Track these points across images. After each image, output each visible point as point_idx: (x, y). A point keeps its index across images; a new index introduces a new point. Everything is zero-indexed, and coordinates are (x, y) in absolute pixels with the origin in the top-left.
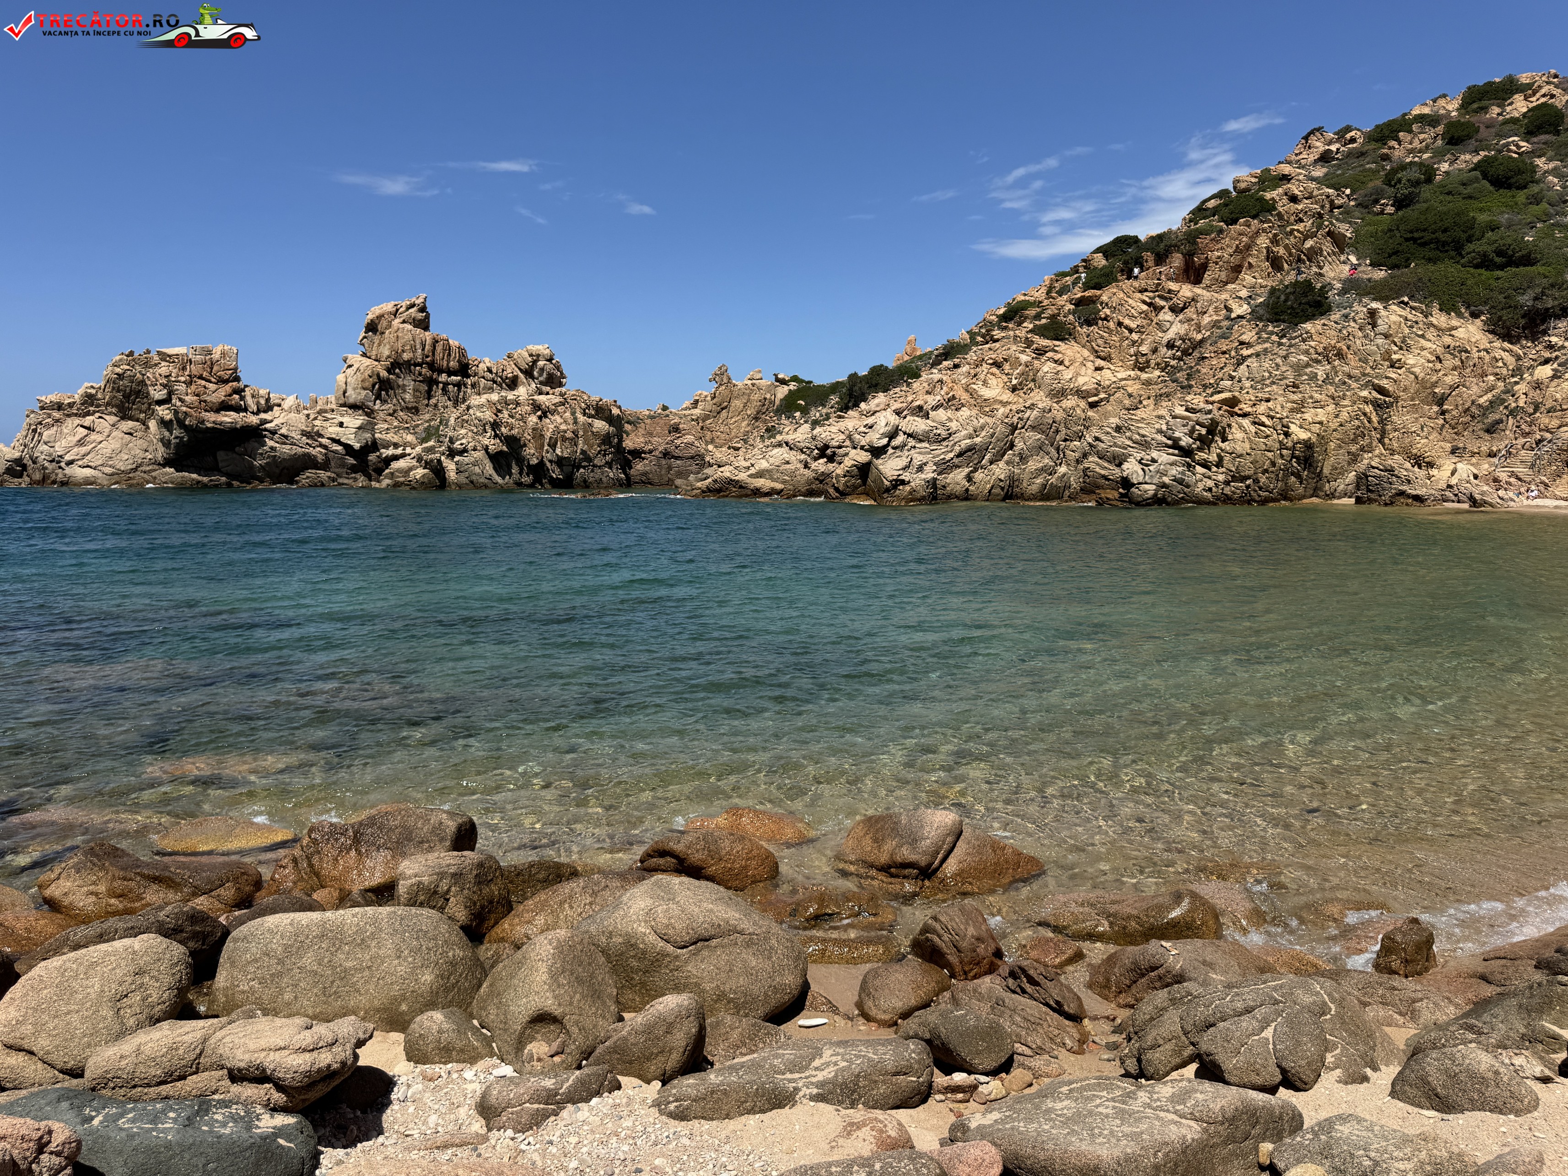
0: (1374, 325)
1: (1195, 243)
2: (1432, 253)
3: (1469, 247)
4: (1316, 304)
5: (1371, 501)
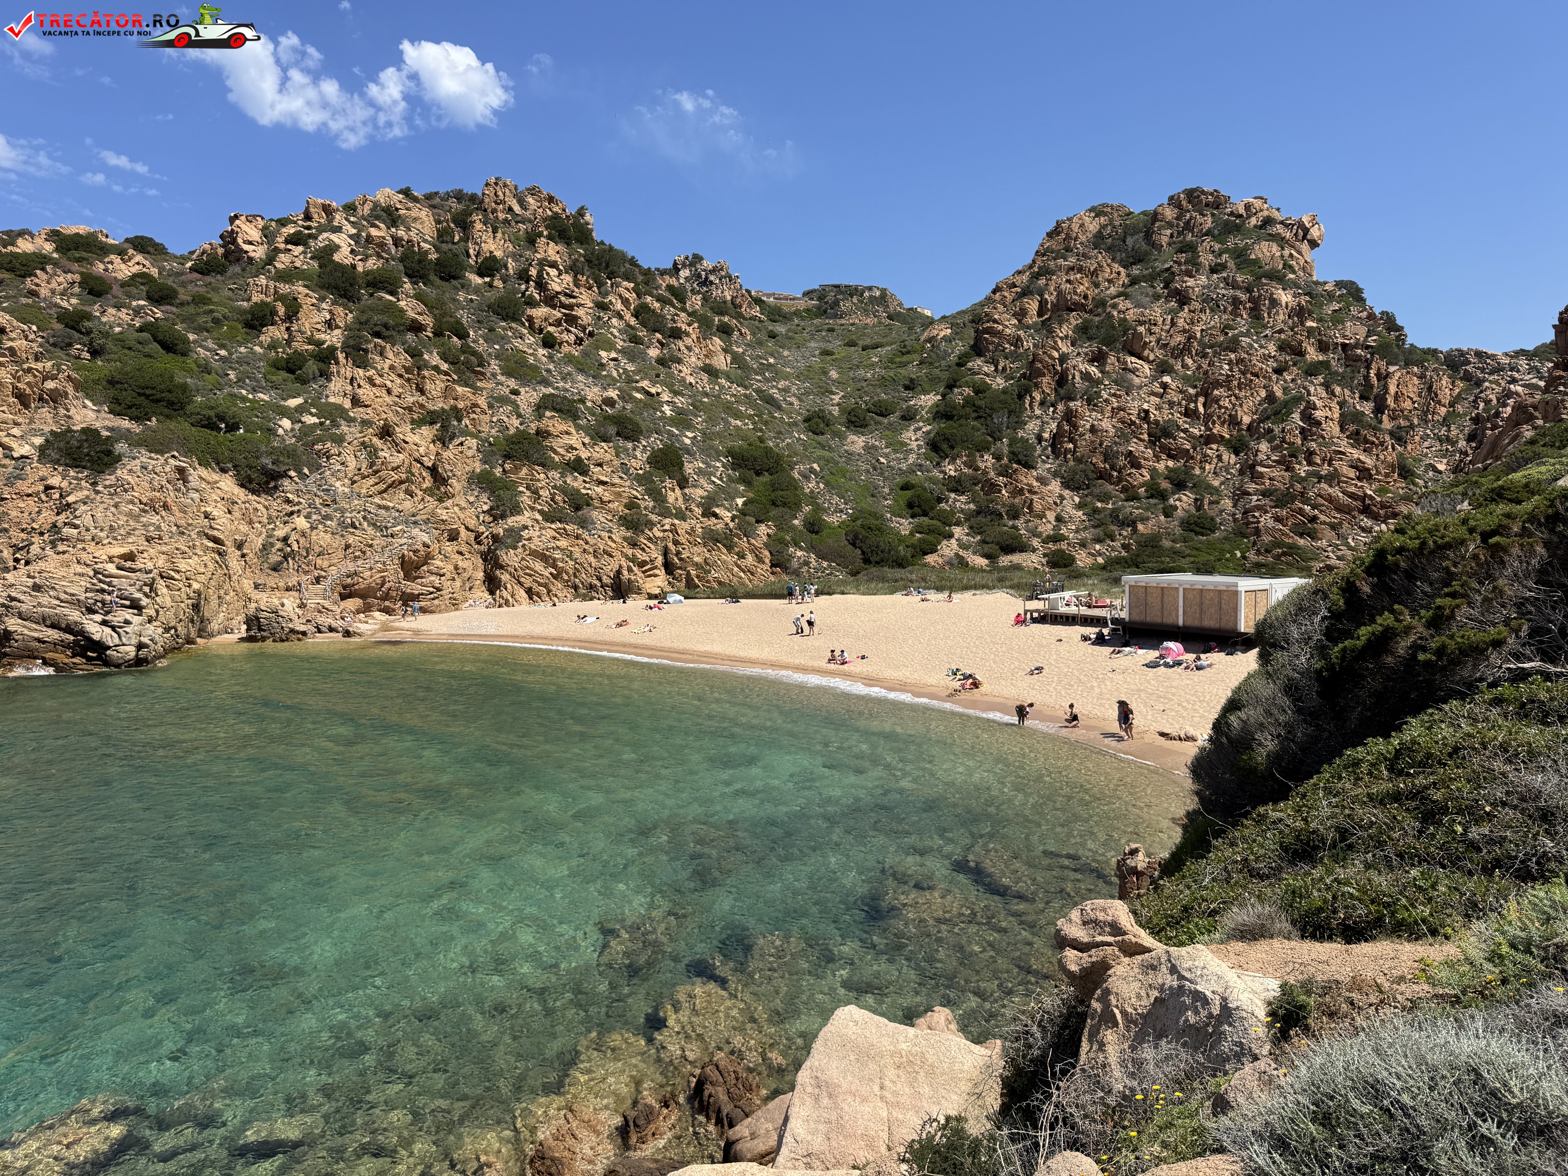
2: (166, 411)
3: (189, 408)
4: (109, 453)
5: (263, 639)
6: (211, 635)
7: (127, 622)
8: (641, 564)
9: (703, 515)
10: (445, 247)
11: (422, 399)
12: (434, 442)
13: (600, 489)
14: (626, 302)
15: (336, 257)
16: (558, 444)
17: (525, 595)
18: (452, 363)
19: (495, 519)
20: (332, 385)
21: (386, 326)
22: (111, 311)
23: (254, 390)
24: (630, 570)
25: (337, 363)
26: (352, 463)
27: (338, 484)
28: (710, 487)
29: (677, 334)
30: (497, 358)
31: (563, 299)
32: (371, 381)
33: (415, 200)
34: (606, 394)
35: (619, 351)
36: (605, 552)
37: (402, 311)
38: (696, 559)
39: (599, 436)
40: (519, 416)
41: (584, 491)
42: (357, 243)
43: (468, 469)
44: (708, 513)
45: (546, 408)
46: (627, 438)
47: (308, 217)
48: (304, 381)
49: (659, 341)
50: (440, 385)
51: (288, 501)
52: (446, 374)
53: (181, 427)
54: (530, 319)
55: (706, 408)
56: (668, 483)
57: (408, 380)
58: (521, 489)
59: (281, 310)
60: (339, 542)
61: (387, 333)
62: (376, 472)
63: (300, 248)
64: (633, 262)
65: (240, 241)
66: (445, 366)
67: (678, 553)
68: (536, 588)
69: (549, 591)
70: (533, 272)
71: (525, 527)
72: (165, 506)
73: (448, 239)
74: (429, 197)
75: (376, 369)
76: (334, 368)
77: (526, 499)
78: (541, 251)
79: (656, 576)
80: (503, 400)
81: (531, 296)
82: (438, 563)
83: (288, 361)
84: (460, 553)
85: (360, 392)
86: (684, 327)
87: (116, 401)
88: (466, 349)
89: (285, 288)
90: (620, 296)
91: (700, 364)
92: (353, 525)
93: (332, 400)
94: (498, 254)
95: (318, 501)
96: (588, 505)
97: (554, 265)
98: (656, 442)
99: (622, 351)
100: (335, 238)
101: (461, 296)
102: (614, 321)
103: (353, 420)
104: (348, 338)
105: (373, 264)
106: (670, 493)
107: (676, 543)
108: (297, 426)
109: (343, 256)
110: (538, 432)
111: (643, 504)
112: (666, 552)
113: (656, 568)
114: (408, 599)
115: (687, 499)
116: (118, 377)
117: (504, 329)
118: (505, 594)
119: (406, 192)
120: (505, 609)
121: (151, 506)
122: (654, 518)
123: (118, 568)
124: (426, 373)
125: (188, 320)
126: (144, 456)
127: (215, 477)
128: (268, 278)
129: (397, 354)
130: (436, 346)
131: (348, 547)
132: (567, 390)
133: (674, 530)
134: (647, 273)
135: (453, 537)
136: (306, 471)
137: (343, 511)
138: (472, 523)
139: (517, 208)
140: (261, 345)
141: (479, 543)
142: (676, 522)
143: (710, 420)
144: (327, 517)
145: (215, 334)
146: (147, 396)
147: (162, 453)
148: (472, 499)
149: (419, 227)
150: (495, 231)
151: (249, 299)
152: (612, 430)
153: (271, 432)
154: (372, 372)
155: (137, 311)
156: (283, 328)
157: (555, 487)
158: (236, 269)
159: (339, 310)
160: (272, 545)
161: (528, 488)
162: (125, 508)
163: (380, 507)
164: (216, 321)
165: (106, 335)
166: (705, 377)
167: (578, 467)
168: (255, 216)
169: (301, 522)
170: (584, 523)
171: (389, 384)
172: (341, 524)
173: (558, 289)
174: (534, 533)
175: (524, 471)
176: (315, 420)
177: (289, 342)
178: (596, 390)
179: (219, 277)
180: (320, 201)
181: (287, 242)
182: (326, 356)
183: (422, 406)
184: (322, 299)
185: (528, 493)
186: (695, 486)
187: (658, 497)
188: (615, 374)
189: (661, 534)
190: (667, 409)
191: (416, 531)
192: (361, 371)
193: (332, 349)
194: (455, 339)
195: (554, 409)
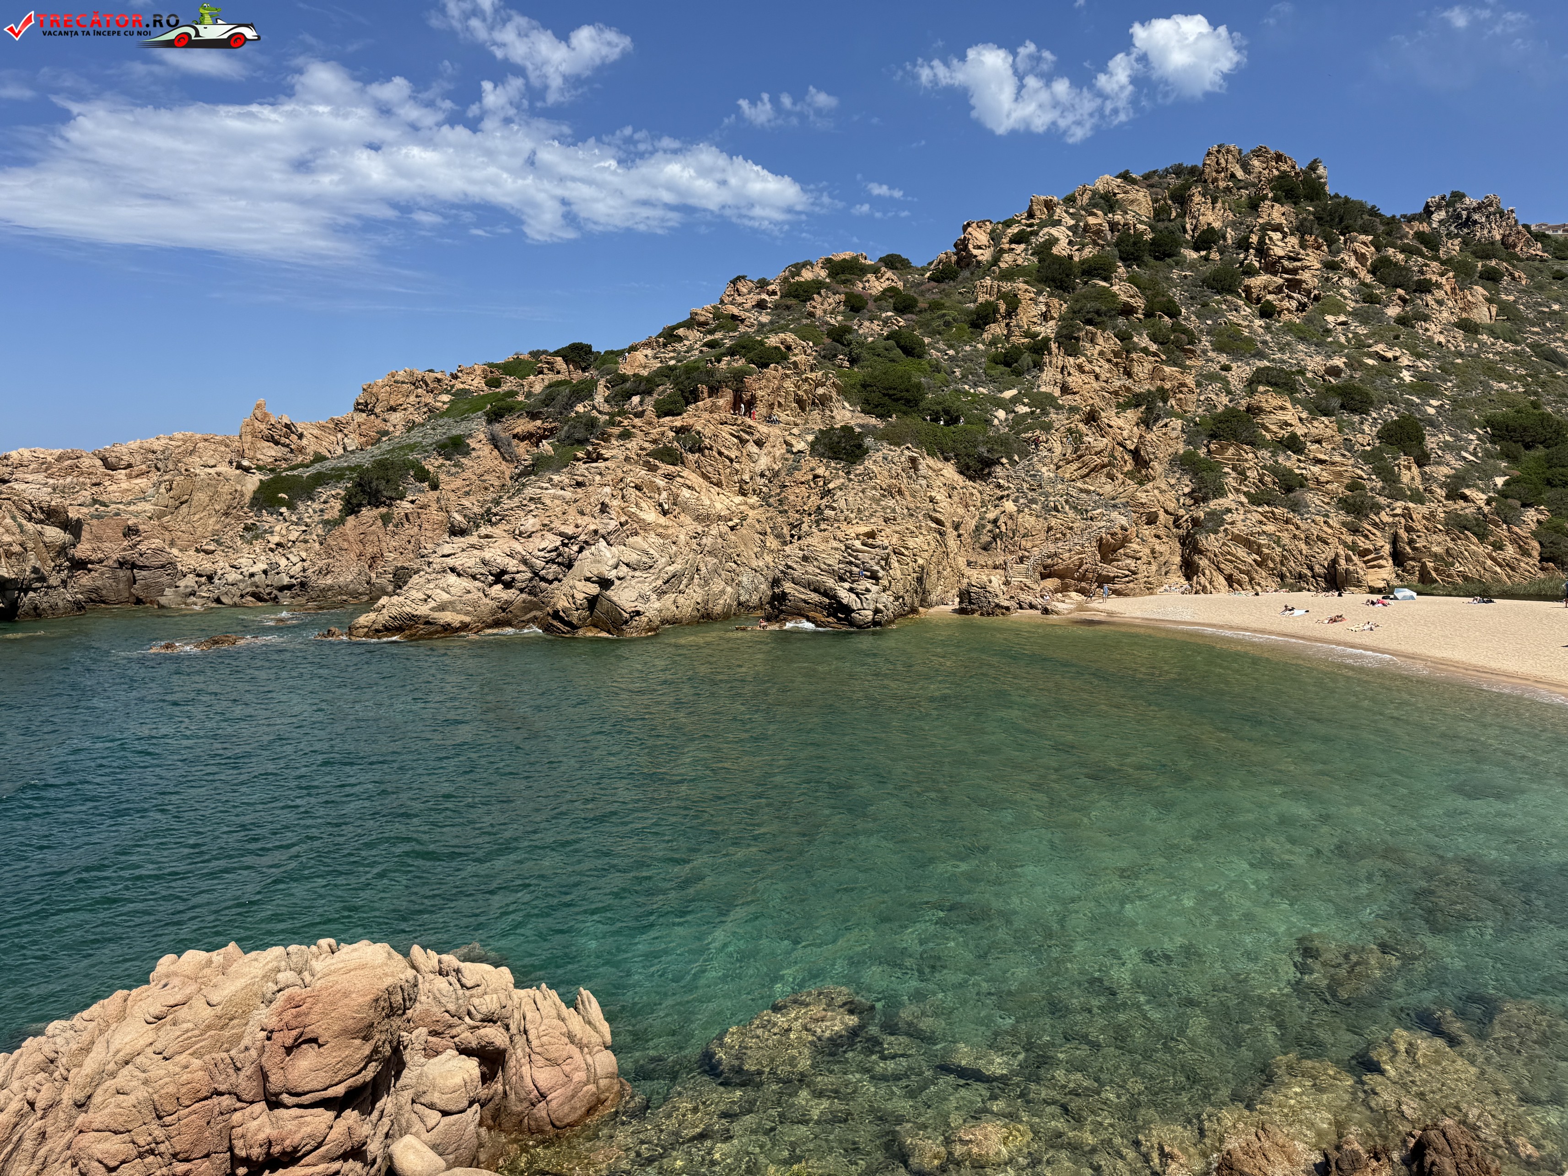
0: (916, 469)
1: (742, 381)
2: (904, 408)
3: (922, 404)
4: (860, 446)
5: (973, 612)
6: (931, 606)
7: (868, 590)
8: (1363, 553)
9: (1448, 498)
10: (1161, 225)
11: (1129, 383)
12: (1137, 424)
13: (1316, 469)
14: (1361, 258)
15: (1055, 250)
16: (1270, 421)
17: (1224, 582)
18: (1162, 343)
19: (1196, 502)
20: (1044, 376)
21: (1098, 313)
22: (867, 323)
23: (976, 385)
24: (1348, 559)
25: (1050, 353)
26: (1058, 449)
27: (1044, 469)
28: (1459, 464)
29: (1425, 287)
30: (1208, 334)
31: (1286, 263)
32: (1080, 369)
33: (1134, 182)
34: (1330, 363)
35: (1350, 314)
36: (1319, 538)
37: (1115, 295)
38: (1435, 549)
39: (1318, 409)
40: (1229, 392)
41: (1297, 471)
42: (1074, 233)
43: (1170, 450)
44: (1454, 494)
45: (1260, 383)
46: (1353, 411)
47: (1031, 215)
48: (1019, 373)
49: (1400, 298)
50: (1148, 366)
51: (999, 486)
52: (1155, 354)
53: (914, 422)
54: (1248, 290)
55: (1458, 371)
56: (1403, 460)
57: (1117, 364)
58: (1226, 470)
59: (1002, 307)
60: (1042, 524)
61: (1099, 319)
62: (1080, 457)
63: (1023, 246)
64: (1373, 212)
65: (970, 247)
66: (1154, 347)
67: (1411, 542)
68: (1236, 574)
69: (1251, 579)
70: (1254, 239)
71: (1229, 511)
72: (900, 492)
73: (1165, 216)
74: (1146, 177)
75: (1085, 355)
76: (1046, 359)
77: (1231, 480)
78: (1265, 215)
79: (1380, 567)
80: (1212, 377)
81: (1250, 265)
82: (1134, 546)
83: (1005, 355)
84: (1158, 537)
85: (1070, 379)
86: (1434, 278)
87: (867, 402)
88: (1177, 328)
89: (1006, 286)
90: (1355, 252)
91: (1454, 319)
92: (1056, 509)
93: (1043, 389)
94: (1217, 225)
95: (1025, 486)
96: (1302, 486)
97: (1278, 228)
98: (1390, 413)
99: (1354, 314)
100: (1054, 231)
101: (1175, 274)
102: (1346, 281)
103: (1061, 407)
104: (1061, 328)
105: (1089, 252)
106: (1404, 471)
107: (1409, 529)
108: (1011, 416)
109: (1061, 249)
110: (1249, 409)
111: (1368, 485)
112: (1395, 540)
113: (1381, 557)
114: (1103, 580)
115: (1426, 478)
116: (869, 380)
117: (1218, 303)
118: (1202, 580)
119: (1125, 176)
120: (1202, 595)
121: (890, 492)
122: (1382, 500)
123: (864, 544)
124: (1134, 356)
125: (924, 325)
126: (886, 449)
127: (940, 465)
128: (993, 279)
129: (1107, 340)
130: (1146, 328)
131: (1050, 529)
132: (1284, 362)
133: (1407, 514)
134: (1392, 223)
135: (1152, 520)
136: (1016, 458)
137: (1047, 495)
138: (1172, 506)
139: (1240, 174)
140: (984, 344)
141: (1178, 527)
142: (1411, 505)
143: (1465, 385)
144: (1033, 501)
145: (946, 336)
146: (890, 396)
147: (898, 445)
148: (1173, 481)
149: (1136, 208)
150: (1214, 202)
151: (975, 301)
152: (1336, 402)
153: (989, 422)
154: (1082, 359)
155: (885, 322)
156: (1003, 325)
157: (1264, 467)
158: (966, 273)
159: (1055, 302)
160: (984, 526)
161: (1234, 469)
162: (869, 493)
163: (1081, 490)
164: (947, 324)
165: (861, 345)
166: (1460, 334)
167: (1293, 444)
168: (984, 222)
169: (1009, 506)
170: (1296, 507)
171: (1097, 369)
172: (1045, 507)
173: (1281, 253)
174: (1238, 517)
175: (1231, 450)
176: (1026, 409)
177: (1008, 337)
178: (1318, 359)
179: (952, 283)
180: (1043, 197)
181: (1011, 241)
182: (1040, 348)
183: (1128, 389)
184: (1039, 293)
185: (1234, 474)
186: (1439, 464)
187: (1389, 477)
188: (1343, 339)
189: (1390, 520)
190: (1407, 376)
191: (1115, 515)
192: (1071, 359)
193: (1047, 340)
194: (1166, 318)
195: (1269, 383)
